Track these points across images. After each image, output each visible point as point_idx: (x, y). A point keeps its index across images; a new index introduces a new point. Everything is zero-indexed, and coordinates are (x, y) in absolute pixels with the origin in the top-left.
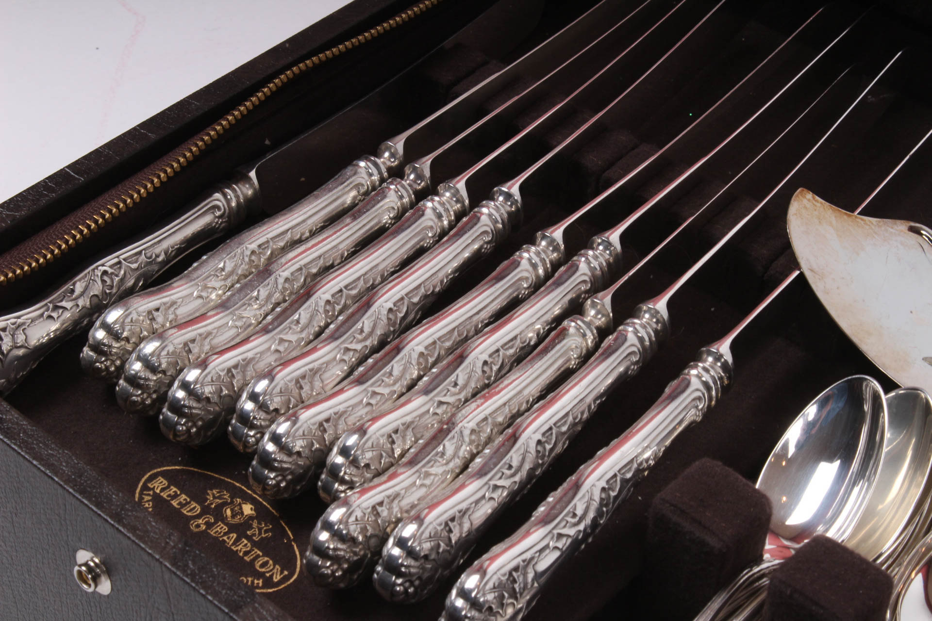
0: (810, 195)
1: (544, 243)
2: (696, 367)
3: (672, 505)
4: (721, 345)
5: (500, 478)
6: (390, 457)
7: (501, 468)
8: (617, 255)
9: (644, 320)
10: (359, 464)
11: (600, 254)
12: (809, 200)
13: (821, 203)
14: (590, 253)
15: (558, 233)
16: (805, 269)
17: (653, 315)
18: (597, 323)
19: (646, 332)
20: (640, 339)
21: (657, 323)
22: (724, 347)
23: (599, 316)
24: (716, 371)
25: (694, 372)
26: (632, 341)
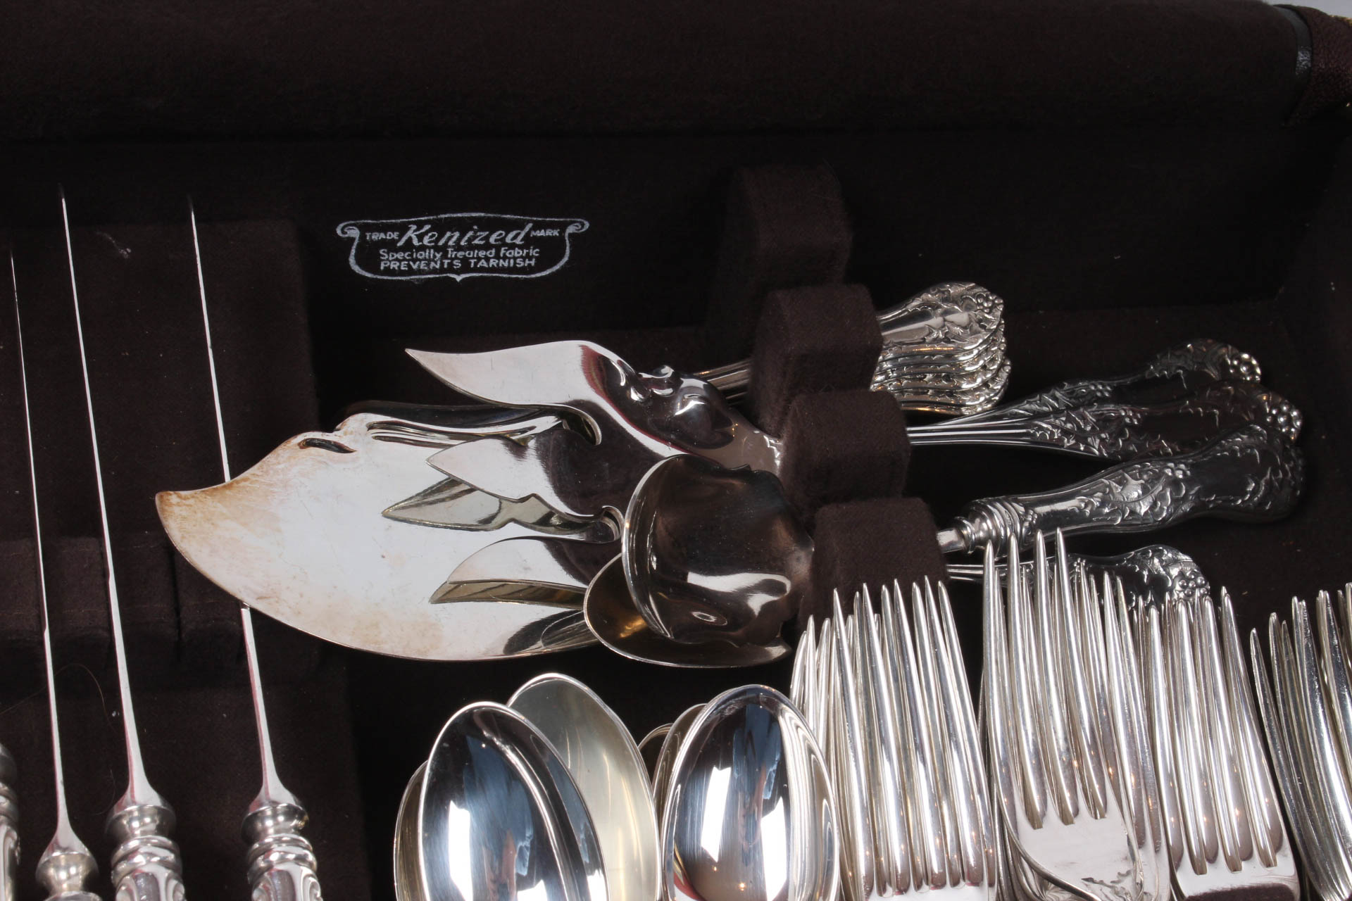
0: (173, 497)
2: (267, 851)
4: (267, 793)
9: (137, 832)
12: (178, 504)
13: (192, 497)
16: (249, 600)
17: (140, 818)
18: (79, 881)
19: (155, 845)
20: (163, 862)
21: (153, 821)
22: (275, 790)
23: (73, 870)
24: (287, 831)
25: (274, 857)
26: (163, 874)
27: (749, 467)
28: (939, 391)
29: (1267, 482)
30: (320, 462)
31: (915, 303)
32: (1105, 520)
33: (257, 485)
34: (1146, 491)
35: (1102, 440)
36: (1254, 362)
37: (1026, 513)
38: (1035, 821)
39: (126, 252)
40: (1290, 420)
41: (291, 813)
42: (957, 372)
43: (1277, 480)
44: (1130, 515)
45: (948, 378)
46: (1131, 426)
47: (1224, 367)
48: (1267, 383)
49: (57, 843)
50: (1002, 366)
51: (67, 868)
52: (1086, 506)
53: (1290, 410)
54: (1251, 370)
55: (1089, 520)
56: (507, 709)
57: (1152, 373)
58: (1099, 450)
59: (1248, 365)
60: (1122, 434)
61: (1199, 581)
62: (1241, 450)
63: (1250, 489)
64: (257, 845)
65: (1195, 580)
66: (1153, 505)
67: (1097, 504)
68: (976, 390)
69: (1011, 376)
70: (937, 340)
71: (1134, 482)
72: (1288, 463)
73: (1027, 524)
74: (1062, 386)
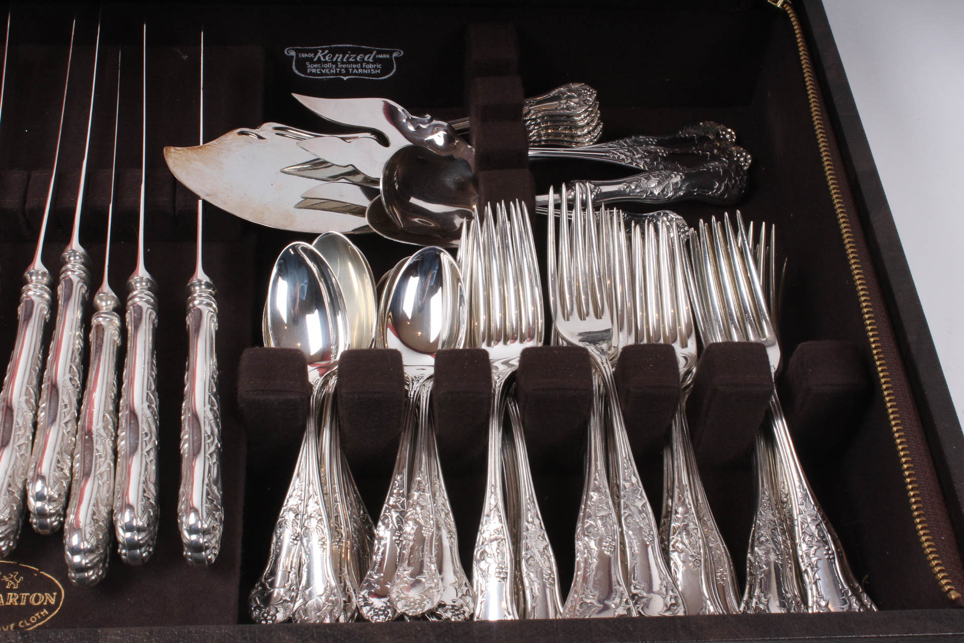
0: (172, 149)
1: (34, 278)
2: (194, 299)
3: (254, 391)
4: (197, 276)
5: (146, 445)
6: (66, 479)
7: (142, 439)
8: (84, 256)
9: (139, 288)
10: (55, 498)
11: (74, 262)
12: (174, 153)
13: (182, 150)
14: (69, 266)
15: (38, 265)
16: (203, 196)
17: (141, 282)
18: (111, 307)
19: (146, 295)
20: (148, 302)
21: (147, 285)
22: (200, 275)
23: (109, 303)
24: (205, 292)
25: (196, 302)
26: (145, 306)
27: (452, 155)
28: (566, 135)
29: (725, 185)
30: (248, 142)
31: (554, 92)
32: (637, 196)
33: (215, 149)
34: (659, 183)
35: (645, 162)
36: (733, 133)
37: (595, 188)
38: (567, 317)
39: (185, 57)
40: (745, 160)
41: (208, 285)
42: (575, 126)
43: (731, 184)
44: (650, 194)
45: (570, 129)
46: (662, 157)
47: (718, 135)
48: (738, 143)
49: (102, 291)
50: (598, 124)
51: (106, 301)
52: (627, 188)
53: (747, 154)
54: (732, 137)
55: (629, 195)
56: (311, 247)
57: (680, 135)
58: (644, 166)
59: (729, 134)
60: (656, 160)
61: (686, 229)
62: (713, 168)
63: (716, 187)
64: (190, 298)
65: (684, 228)
66: (663, 191)
67: (633, 187)
68: (585, 135)
69: (603, 130)
70: (563, 109)
71: (654, 178)
72: (738, 177)
73: (595, 193)
74: (631, 137)
